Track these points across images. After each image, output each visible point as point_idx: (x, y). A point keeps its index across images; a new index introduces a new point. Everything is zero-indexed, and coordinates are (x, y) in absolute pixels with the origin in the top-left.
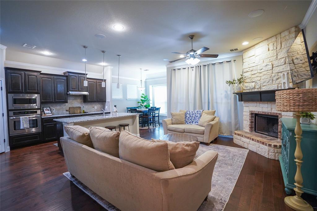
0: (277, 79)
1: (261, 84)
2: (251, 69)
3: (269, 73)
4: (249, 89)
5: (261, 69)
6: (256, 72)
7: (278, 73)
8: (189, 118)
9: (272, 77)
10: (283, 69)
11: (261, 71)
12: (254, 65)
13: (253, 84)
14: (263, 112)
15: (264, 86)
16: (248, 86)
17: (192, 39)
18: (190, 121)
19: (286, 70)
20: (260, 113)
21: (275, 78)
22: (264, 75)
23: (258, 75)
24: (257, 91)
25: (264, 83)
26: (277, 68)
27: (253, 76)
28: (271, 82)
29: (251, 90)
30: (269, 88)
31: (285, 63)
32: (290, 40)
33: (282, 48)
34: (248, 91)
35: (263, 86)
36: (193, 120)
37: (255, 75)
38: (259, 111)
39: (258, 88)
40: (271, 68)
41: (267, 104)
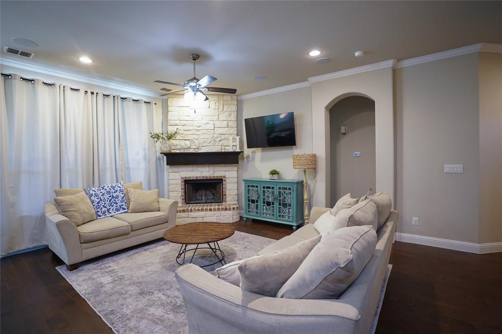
0: (220, 141)
1: (199, 144)
2: (184, 123)
3: (210, 133)
4: (180, 149)
5: (199, 127)
6: (191, 128)
7: (221, 134)
8: (98, 203)
9: (215, 137)
10: (226, 131)
11: (199, 128)
12: (188, 118)
13: (188, 143)
14: (204, 177)
15: (204, 146)
16: (179, 145)
17: (194, 59)
18: (104, 209)
19: (229, 133)
20: (198, 179)
21: (218, 140)
22: (204, 134)
23: (193, 132)
24: (193, 152)
25: (203, 143)
26: (219, 129)
27: (185, 132)
28: (213, 142)
29: (183, 150)
30: (211, 150)
31: (228, 127)
32: (232, 106)
33: (224, 110)
34: (178, 151)
35: (202, 147)
36: (108, 207)
37: (189, 131)
38: (196, 176)
39: (194, 149)
40: (213, 128)
41: (208, 168)
